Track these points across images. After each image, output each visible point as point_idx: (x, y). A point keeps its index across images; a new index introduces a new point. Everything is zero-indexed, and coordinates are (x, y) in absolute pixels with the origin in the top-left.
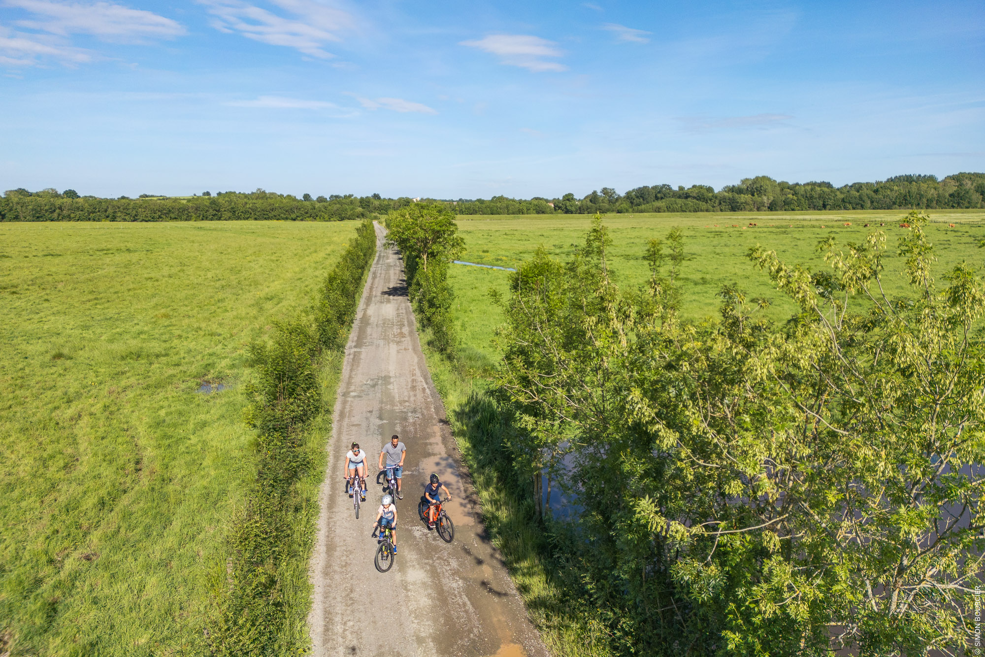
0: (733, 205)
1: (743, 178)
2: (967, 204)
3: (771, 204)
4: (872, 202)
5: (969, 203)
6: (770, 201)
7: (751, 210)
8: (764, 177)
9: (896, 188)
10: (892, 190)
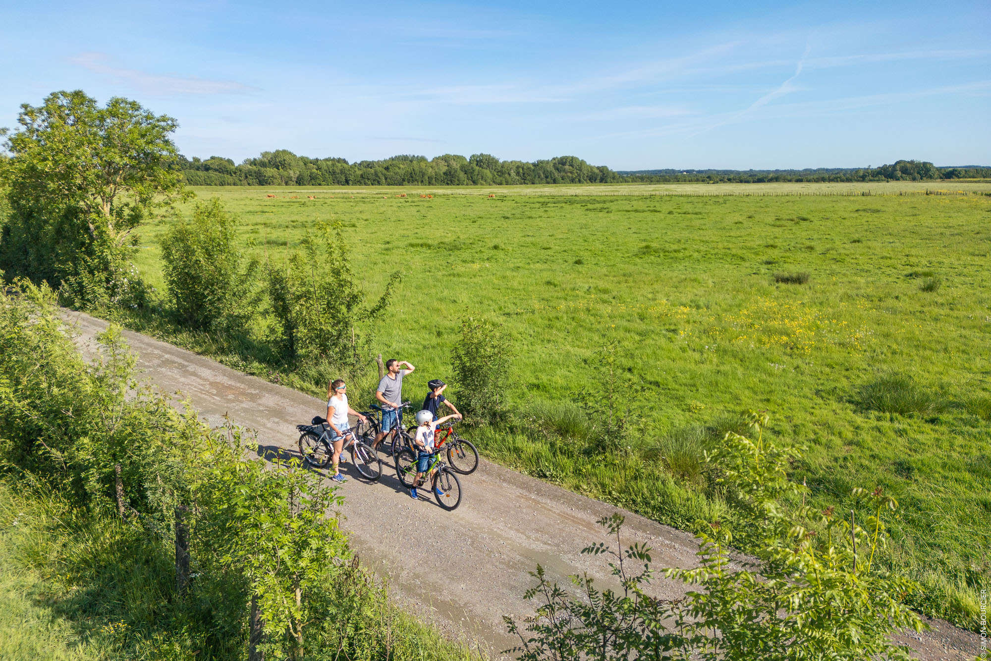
0: (261, 179)
1: (263, 151)
2: (457, 182)
3: (298, 178)
4: (386, 179)
5: (458, 180)
6: (296, 176)
7: (279, 184)
8: (284, 151)
9: (402, 166)
10: (399, 168)
